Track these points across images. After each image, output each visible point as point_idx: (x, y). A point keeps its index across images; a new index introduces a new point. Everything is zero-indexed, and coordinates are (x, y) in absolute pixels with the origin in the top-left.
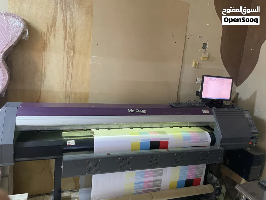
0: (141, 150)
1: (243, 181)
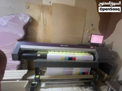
0: (65, 60)
1: (106, 75)
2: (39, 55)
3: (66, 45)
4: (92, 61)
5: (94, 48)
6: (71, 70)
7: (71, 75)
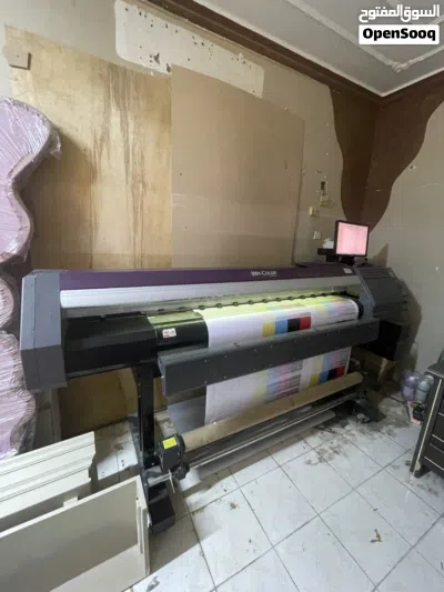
0: (276, 333)
1: (385, 362)
2: (170, 333)
3: (270, 270)
4: (356, 322)
5: (354, 274)
6: (296, 373)
7: (296, 391)
